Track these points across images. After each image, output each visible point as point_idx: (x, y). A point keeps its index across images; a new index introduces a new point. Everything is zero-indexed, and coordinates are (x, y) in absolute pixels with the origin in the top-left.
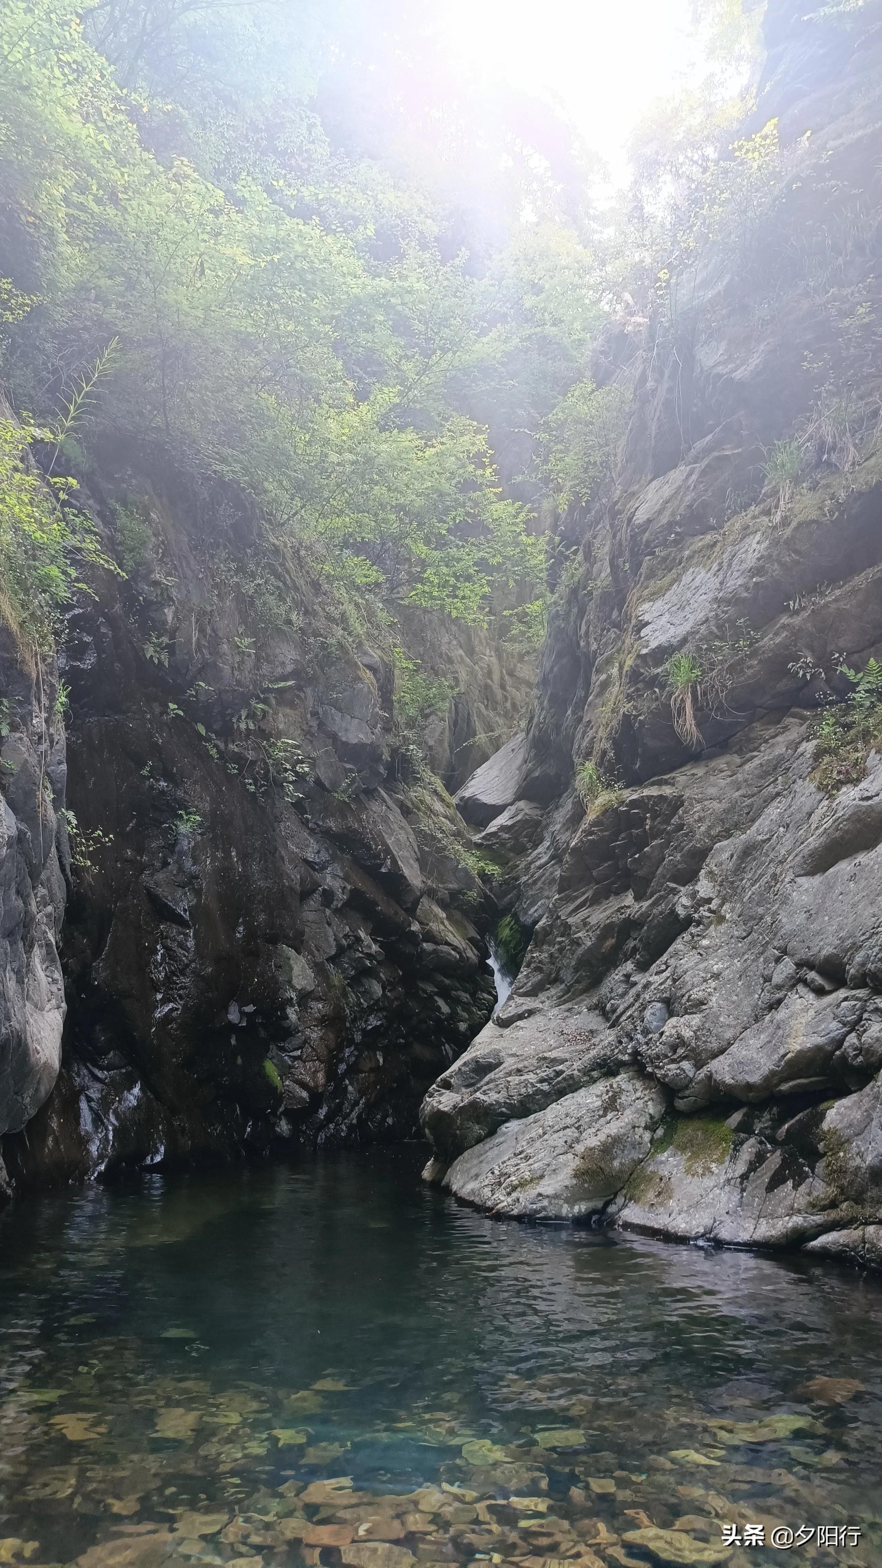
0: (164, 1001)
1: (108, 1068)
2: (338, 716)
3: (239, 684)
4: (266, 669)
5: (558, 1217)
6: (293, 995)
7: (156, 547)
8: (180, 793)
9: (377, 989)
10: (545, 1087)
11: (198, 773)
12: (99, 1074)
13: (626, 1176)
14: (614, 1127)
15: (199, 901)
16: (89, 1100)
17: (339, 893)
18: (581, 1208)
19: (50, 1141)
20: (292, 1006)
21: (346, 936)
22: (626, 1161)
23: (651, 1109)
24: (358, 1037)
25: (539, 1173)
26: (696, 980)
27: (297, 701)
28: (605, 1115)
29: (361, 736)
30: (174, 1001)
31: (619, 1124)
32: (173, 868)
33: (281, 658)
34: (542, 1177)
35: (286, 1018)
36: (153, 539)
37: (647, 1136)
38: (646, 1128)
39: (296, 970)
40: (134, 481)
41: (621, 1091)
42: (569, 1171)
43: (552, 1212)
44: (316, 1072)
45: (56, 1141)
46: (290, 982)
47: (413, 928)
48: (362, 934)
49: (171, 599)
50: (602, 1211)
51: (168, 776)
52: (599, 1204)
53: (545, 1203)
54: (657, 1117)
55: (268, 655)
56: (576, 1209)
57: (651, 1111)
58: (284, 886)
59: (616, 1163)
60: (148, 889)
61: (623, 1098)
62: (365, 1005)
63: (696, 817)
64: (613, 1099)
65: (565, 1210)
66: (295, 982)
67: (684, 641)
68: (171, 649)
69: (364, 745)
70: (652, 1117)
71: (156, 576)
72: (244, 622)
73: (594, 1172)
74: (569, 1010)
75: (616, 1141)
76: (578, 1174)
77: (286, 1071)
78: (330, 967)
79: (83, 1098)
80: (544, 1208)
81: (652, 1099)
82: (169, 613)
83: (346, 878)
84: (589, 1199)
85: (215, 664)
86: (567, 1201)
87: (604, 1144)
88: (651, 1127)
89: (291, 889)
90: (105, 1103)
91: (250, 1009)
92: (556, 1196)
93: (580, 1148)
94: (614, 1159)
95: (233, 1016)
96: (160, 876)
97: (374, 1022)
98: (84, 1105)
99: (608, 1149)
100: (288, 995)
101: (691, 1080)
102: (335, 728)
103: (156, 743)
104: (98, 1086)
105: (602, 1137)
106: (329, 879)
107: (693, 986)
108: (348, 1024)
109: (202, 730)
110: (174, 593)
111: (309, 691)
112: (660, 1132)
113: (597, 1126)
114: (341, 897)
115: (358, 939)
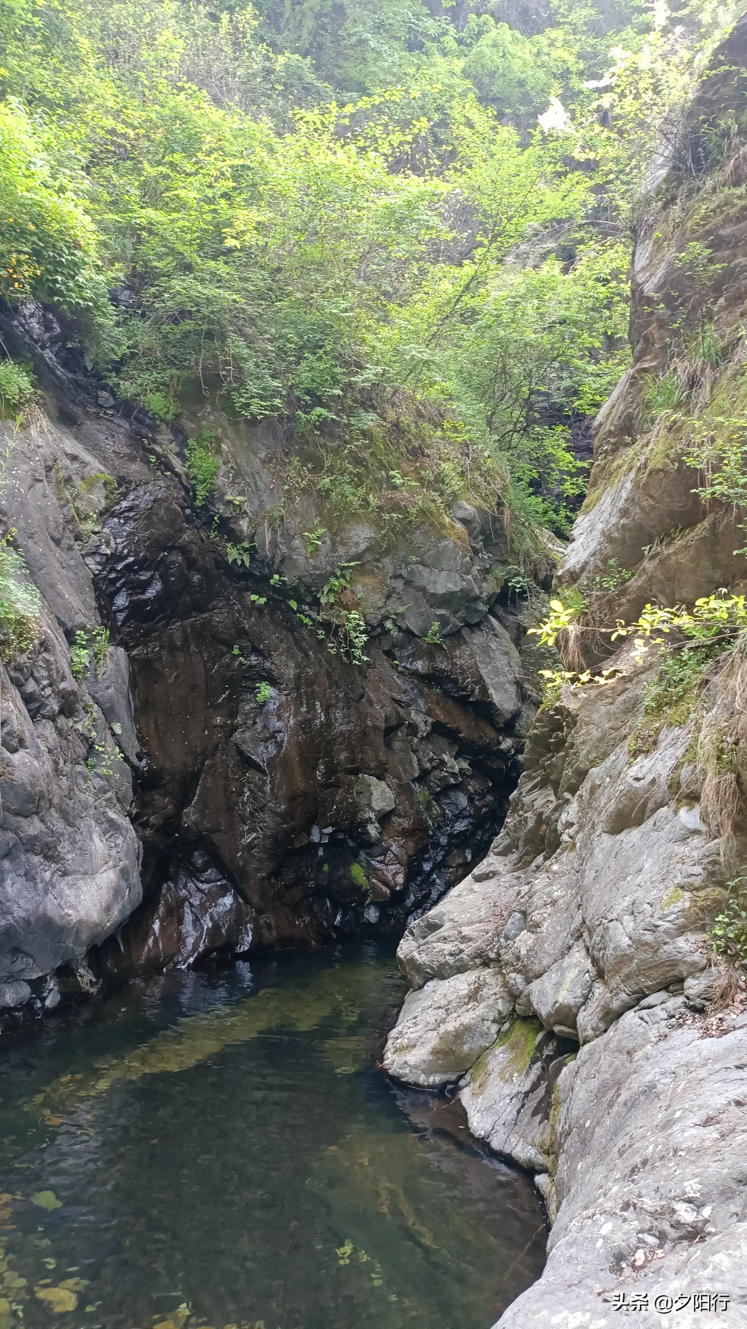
0: (249, 831)
1: (207, 881)
2: (425, 572)
3: (315, 568)
4: (341, 550)
5: (416, 1084)
6: (372, 815)
7: (225, 474)
8: (268, 664)
9: (463, 800)
10: (451, 960)
11: (283, 646)
12: (200, 885)
13: (474, 1059)
14: (468, 1017)
15: (279, 752)
16: (192, 905)
17: (422, 727)
18: (436, 1079)
19: (150, 941)
20: (372, 823)
21: (431, 760)
22: (475, 1046)
23: (500, 1006)
24: (444, 840)
25: (413, 1042)
26: (540, 902)
27: (376, 570)
28: (467, 1004)
29: (450, 585)
30: (256, 831)
31: (471, 1014)
32: (259, 727)
33: (355, 539)
34: (414, 1046)
35: (368, 833)
36: (223, 467)
37: (494, 1028)
38: (494, 1021)
39: (376, 794)
40: (212, 417)
41: (485, 984)
42: (428, 1047)
43: (411, 1078)
44: (397, 873)
45: (156, 941)
46: (369, 805)
47: (503, 746)
48: (446, 757)
49: (245, 512)
50: (456, 1082)
51: (256, 651)
52: (453, 1077)
53: (407, 1071)
54: (505, 1013)
55: (342, 539)
56: (431, 1079)
57: (500, 1008)
58: (367, 726)
59: (466, 1048)
60: (236, 745)
61: (485, 990)
62: (450, 815)
63: (581, 739)
64: (477, 990)
65: (422, 1079)
66: (374, 805)
67: (583, 569)
68: (252, 551)
69: (453, 594)
70: (500, 1013)
71: (228, 497)
72: (321, 515)
73: (446, 1052)
74: (518, 878)
75: (467, 1029)
76: (435, 1052)
77: (371, 871)
78: (416, 787)
79: (187, 904)
80: (406, 1075)
81: (502, 997)
82: (244, 524)
83: (429, 713)
84: (445, 1072)
85: (290, 557)
86: (424, 1072)
87: (456, 1031)
88: (499, 1020)
89: (375, 727)
90: (203, 908)
91: (329, 830)
92: (416, 1067)
93: (442, 1029)
94: (464, 1043)
95: (316, 838)
96: (248, 735)
97: (460, 826)
98: (187, 910)
99: (459, 1035)
100: (366, 816)
101: (521, 992)
102: (424, 583)
103: (244, 628)
104: (199, 895)
105: (457, 1024)
106: (413, 715)
107: (537, 908)
108: (431, 833)
109: (294, 604)
110: (246, 507)
111: (387, 560)
112: (507, 1026)
113: (459, 1011)
114: (424, 729)
115: (443, 763)
